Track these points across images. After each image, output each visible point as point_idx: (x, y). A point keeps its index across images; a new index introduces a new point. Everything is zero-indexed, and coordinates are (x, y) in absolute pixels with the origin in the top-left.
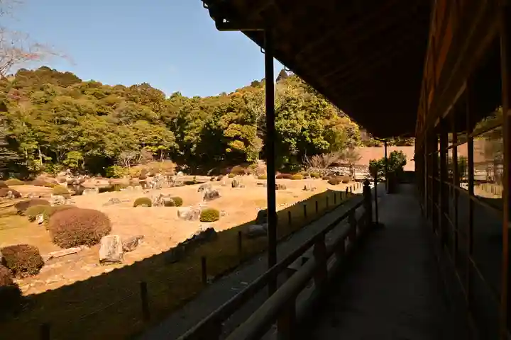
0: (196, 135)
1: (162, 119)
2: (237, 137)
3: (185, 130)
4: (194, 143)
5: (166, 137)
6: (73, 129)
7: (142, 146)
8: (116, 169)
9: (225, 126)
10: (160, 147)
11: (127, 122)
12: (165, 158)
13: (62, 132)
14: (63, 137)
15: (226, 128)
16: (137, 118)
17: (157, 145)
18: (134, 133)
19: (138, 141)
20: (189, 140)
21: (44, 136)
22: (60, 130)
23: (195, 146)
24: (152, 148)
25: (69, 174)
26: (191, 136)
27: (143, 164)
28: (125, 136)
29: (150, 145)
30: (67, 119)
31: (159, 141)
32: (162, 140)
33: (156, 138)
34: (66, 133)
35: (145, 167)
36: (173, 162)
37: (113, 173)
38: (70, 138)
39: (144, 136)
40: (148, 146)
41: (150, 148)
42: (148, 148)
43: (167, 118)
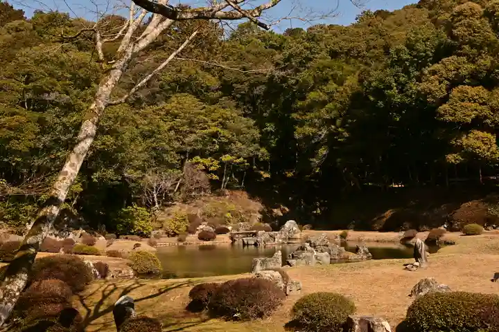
0: (328, 122)
1: (225, 87)
2: (478, 123)
3: (296, 111)
5: (239, 133)
6: (64, 120)
9: (440, 95)
10: (226, 158)
13: (44, 128)
14: (46, 139)
15: (445, 100)
16: (172, 88)
18: (169, 124)
19: (177, 145)
20: (307, 138)
21: (10, 139)
22: (41, 122)
23: (323, 151)
24: (207, 161)
28: (151, 134)
30: (52, 96)
31: (221, 144)
32: (229, 141)
34: (51, 128)
38: (57, 141)
39: (191, 132)
40: (198, 157)
41: (201, 161)
42: (198, 163)
43: (239, 86)
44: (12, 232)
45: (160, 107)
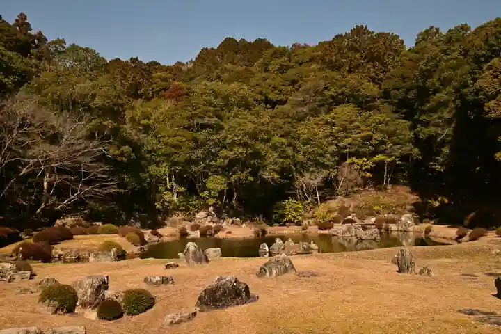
0: (449, 122)
1: (386, 95)
4: (443, 144)
5: (392, 134)
6: (214, 137)
7: (343, 158)
8: (291, 206)
10: (379, 157)
11: (315, 112)
12: (394, 182)
13: (198, 144)
14: (199, 152)
16: (336, 101)
17: (373, 154)
18: (327, 132)
19: (332, 148)
22: (195, 140)
23: (446, 150)
24: (362, 161)
25: (212, 216)
26: (437, 125)
27: (347, 195)
29: (358, 155)
30: (206, 120)
31: (375, 146)
32: (383, 142)
33: (369, 138)
34: (204, 144)
35: (348, 202)
36: (413, 191)
37: (283, 216)
38: (210, 153)
39: (346, 137)
40: (354, 158)
41: (357, 161)
42: (353, 163)
43: (396, 92)
44: (184, 220)
45: (321, 117)
